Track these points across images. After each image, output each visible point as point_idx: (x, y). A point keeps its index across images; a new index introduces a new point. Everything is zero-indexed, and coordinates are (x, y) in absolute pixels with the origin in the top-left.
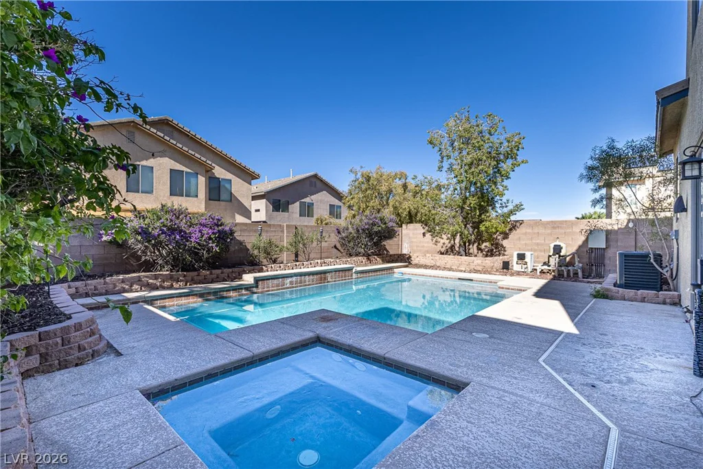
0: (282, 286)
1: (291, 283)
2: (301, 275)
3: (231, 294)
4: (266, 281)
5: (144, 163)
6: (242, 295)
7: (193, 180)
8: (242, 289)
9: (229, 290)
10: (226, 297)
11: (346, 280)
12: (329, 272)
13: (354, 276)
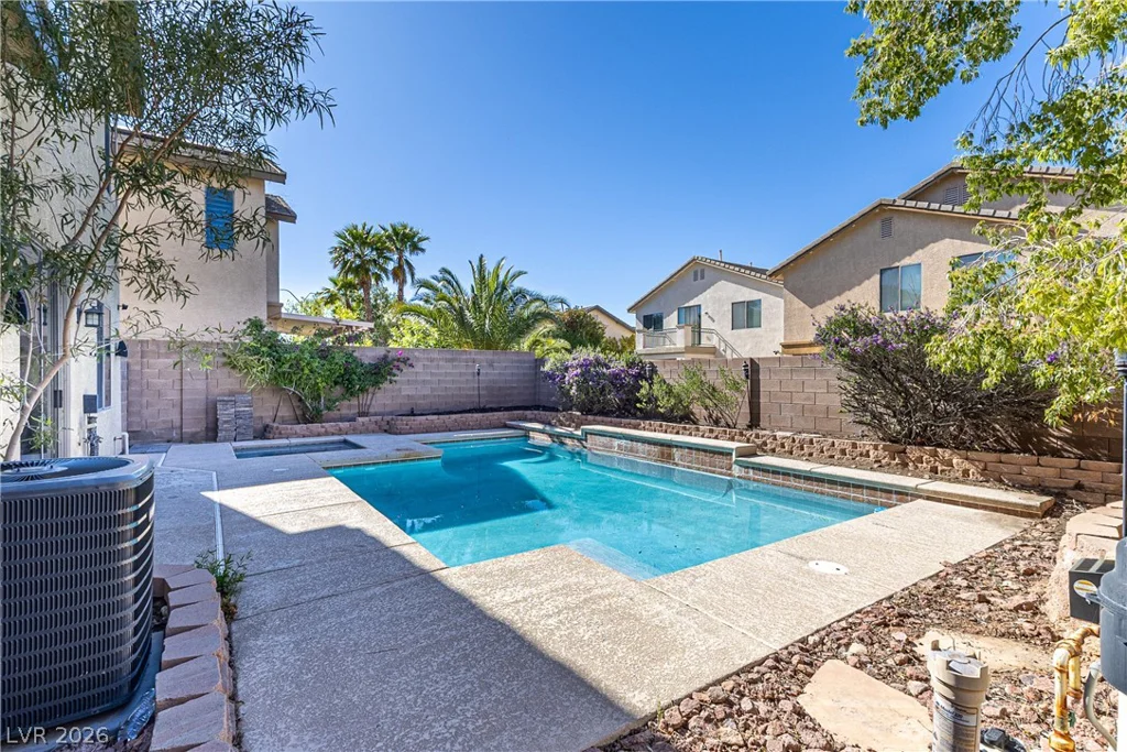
0: (609, 447)
4: (593, 436)
5: (907, 261)
11: (714, 472)
12: (679, 446)
13: (736, 470)
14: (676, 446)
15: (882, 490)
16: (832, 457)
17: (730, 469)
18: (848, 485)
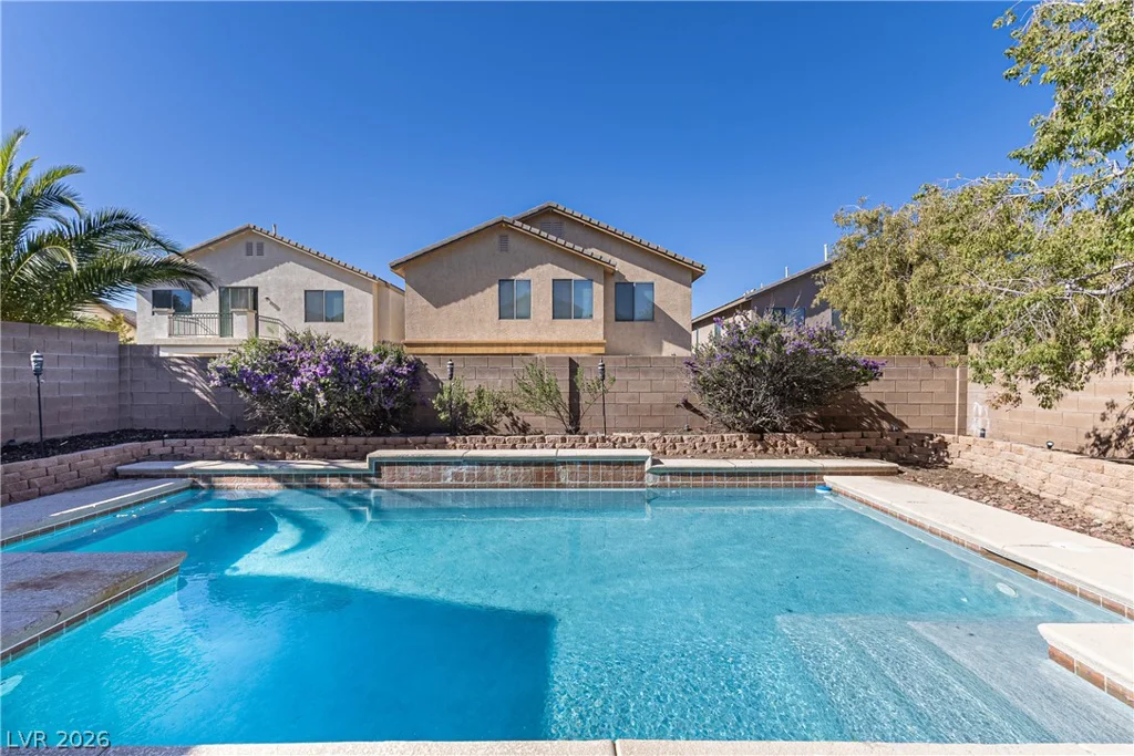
0: (433, 480)
1: (456, 476)
2: (482, 462)
3: (328, 483)
4: (396, 467)
5: (520, 276)
6: (350, 487)
7: (586, 292)
8: (348, 476)
9: (325, 476)
10: (320, 487)
11: (620, 486)
12: (565, 462)
13: (649, 479)
14: (563, 463)
15: (796, 474)
16: (705, 451)
17: (642, 478)
18: (767, 475)
